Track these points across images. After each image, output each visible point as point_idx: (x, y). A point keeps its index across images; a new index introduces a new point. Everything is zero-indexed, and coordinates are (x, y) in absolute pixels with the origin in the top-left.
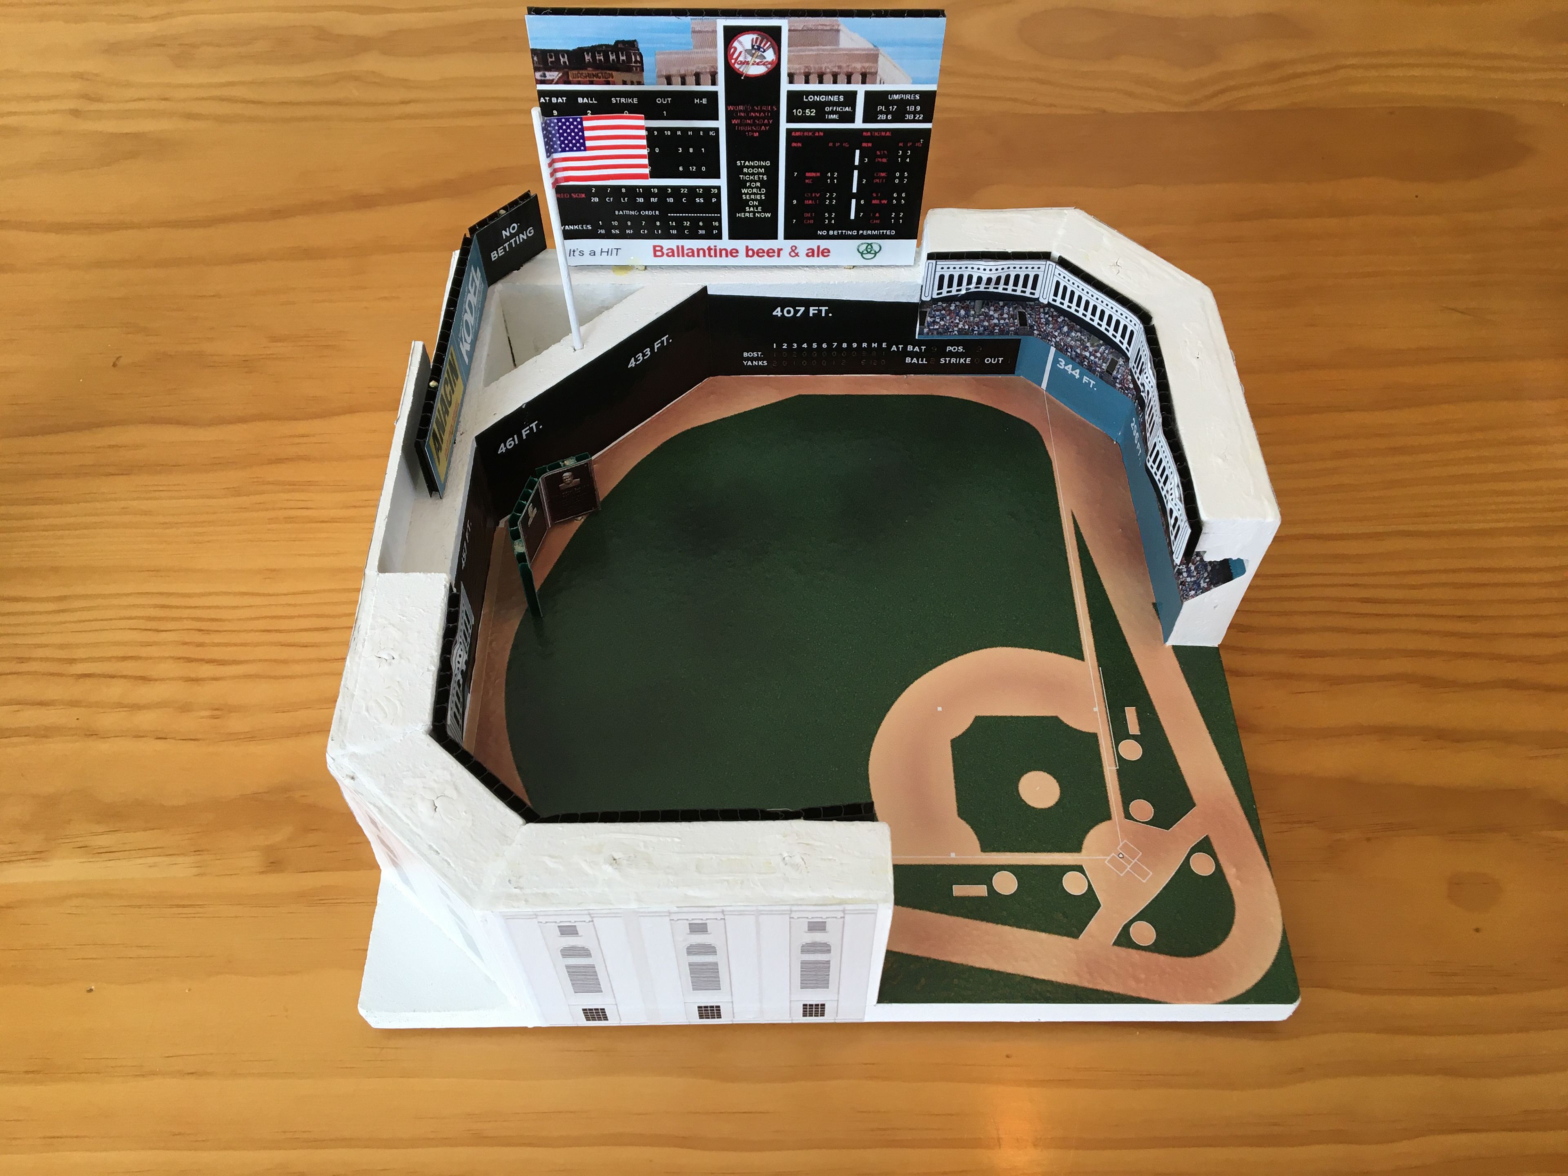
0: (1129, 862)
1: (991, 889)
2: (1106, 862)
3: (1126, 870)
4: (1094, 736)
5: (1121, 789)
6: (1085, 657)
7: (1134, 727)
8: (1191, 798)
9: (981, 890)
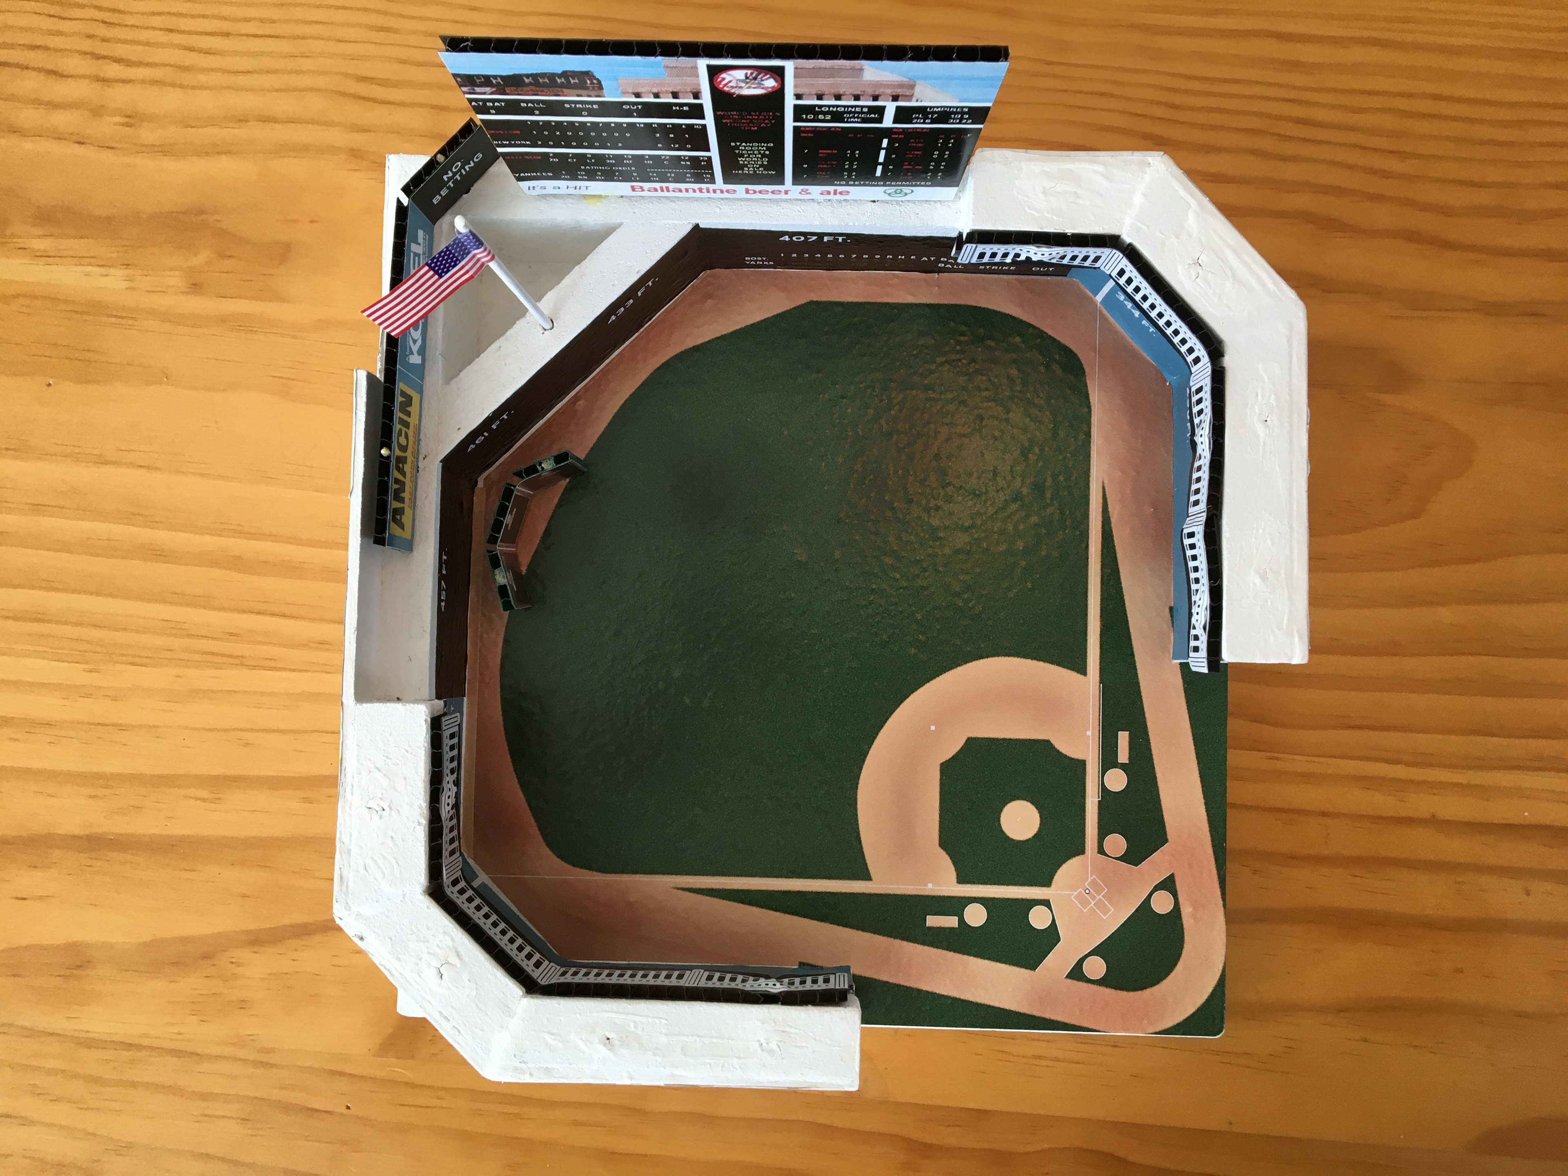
0: (1094, 898)
1: (962, 921)
2: (1072, 897)
3: (1090, 906)
4: (1083, 763)
5: (1099, 822)
6: (1088, 671)
7: (1123, 756)
8: (1165, 833)
9: (952, 922)
